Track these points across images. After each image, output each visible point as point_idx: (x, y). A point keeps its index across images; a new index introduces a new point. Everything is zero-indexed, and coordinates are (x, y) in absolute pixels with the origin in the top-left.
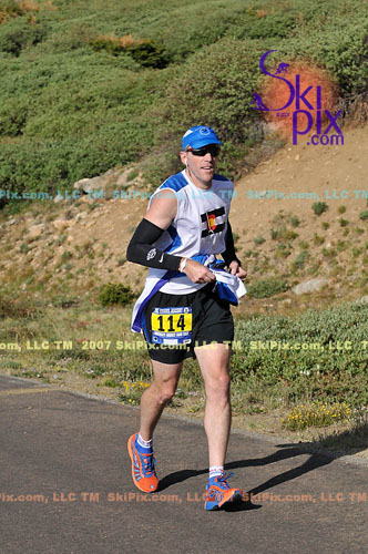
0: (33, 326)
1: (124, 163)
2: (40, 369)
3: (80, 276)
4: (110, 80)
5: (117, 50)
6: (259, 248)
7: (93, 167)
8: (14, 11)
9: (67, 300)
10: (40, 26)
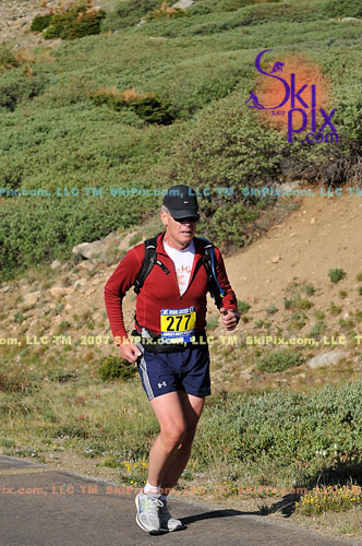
0: (27, 401)
1: (127, 227)
2: (35, 448)
3: (78, 348)
4: (111, 137)
5: (119, 104)
6: (271, 319)
7: (93, 231)
8: (9, 62)
9: (65, 374)
10: (37, 79)
